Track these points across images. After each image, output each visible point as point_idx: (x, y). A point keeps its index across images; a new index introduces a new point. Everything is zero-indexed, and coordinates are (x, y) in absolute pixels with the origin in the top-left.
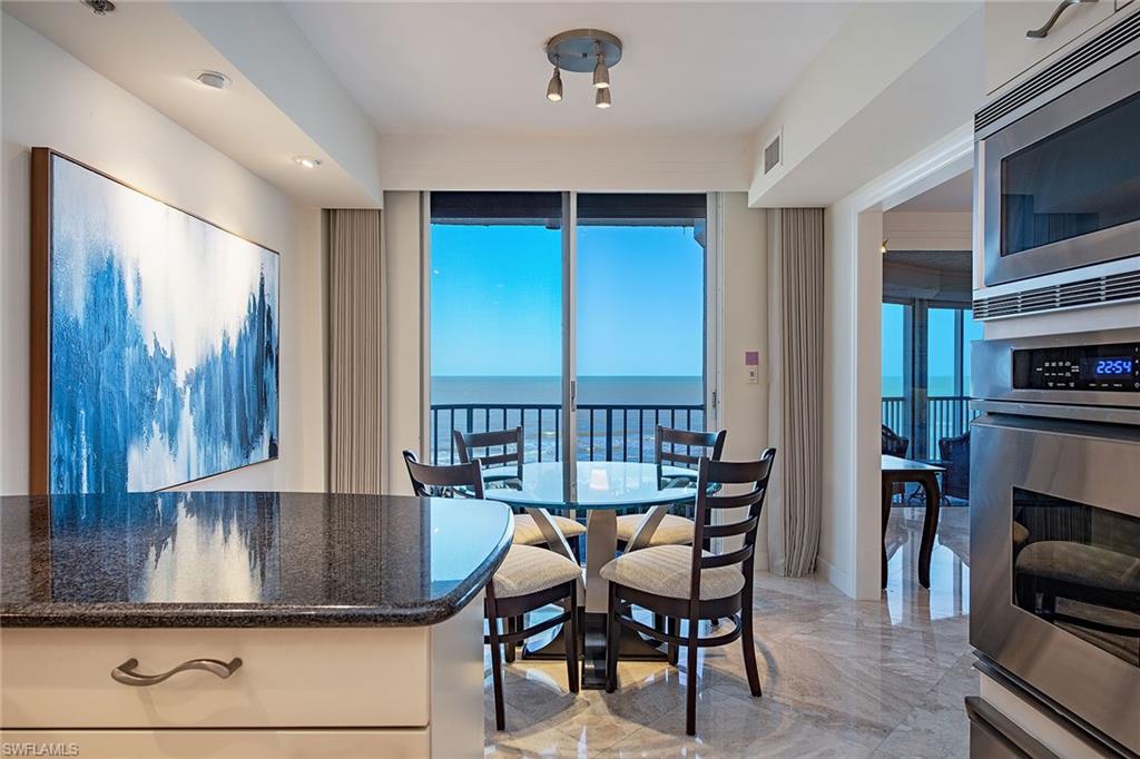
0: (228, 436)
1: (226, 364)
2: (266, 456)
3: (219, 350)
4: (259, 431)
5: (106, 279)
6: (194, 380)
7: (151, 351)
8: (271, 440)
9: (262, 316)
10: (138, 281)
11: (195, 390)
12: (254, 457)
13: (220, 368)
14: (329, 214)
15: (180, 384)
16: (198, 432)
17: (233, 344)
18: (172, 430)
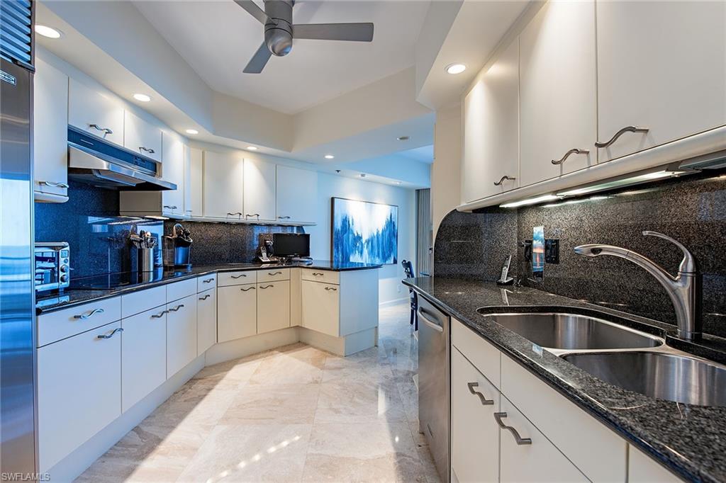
0: (378, 256)
1: (378, 238)
2: (392, 262)
3: (375, 234)
4: (389, 256)
5: (345, 221)
6: (368, 242)
7: (356, 235)
8: (394, 258)
9: (391, 224)
10: (353, 220)
11: (368, 244)
12: (387, 262)
13: (376, 239)
14: (418, 191)
15: (363, 242)
16: (369, 254)
17: (380, 232)
18: (361, 253)
